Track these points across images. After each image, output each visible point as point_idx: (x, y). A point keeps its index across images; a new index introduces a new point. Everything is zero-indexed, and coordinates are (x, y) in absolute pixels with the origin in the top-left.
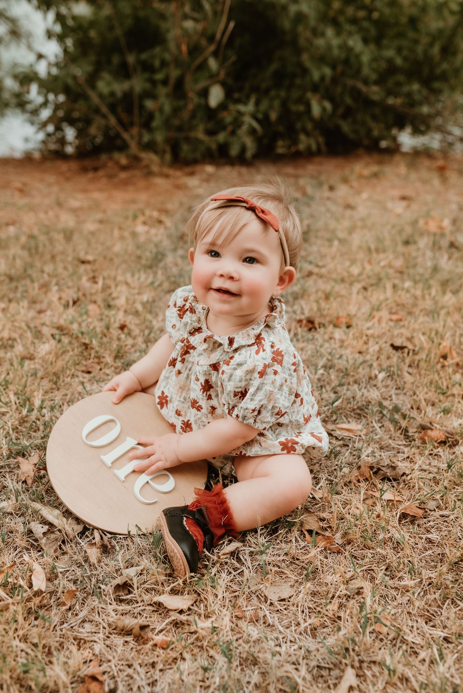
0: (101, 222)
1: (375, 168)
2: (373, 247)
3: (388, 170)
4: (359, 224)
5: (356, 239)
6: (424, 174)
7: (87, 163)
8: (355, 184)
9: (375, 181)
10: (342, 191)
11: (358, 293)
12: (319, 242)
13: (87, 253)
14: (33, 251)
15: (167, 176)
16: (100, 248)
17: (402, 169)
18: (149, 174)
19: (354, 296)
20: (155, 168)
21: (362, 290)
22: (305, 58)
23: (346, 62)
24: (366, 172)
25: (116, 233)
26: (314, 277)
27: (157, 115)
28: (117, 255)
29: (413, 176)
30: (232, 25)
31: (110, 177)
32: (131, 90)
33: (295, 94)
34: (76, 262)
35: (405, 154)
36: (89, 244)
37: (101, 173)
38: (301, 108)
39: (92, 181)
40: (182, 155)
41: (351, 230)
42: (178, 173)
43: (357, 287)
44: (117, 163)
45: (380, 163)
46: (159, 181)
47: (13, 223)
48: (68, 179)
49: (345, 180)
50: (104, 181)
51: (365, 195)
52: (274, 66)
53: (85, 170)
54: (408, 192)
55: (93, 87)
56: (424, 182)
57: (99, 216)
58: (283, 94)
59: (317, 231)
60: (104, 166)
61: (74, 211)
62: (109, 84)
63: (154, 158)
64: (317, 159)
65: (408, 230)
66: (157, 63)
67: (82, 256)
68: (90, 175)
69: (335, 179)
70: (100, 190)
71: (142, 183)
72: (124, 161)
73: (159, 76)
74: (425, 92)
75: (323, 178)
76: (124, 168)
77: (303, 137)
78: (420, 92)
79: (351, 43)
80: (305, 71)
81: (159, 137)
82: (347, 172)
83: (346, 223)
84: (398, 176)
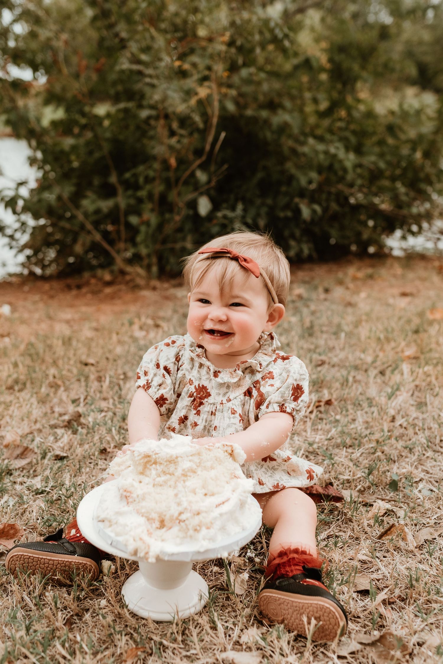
0: (96, 330)
1: (369, 271)
2: (382, 336)
3: (383, 272)
4: (364, 318)
5: (363, 332)
6: (422, 273)
7: (69, 281)
8: (351, 286)
9: (370, 282)
10: (338, 292)
11: (375, 378)
12: (325, 336)
13: (88, 355)
14: (35, 357)
15: (154, 289)
16: (100, 352)
17: (398, 270)
18: (136, 287)
19: (371, 380)
20: (141, 282)
21: (380, 375)
22: (289, 166)
23: (331, 167)
24: (360, 274)
25: (115, 337)
26: (326, 366)
27: (143, 229)
28: (119, 357)
29: (411, 275)
30: (223, 135)
31: (95, 293)
32: (117, 207)
33: (283, 201)
34: (79, 365)
35: (398, 258)
36: (89, 349)
37: (84, 290)
38: (289, 214)
39: (77, 297)
40: (168, 268)
41: (357, 324)
42: (166, 285)
43: (373, 373)
44: (100, 279)
45: (373, 266)
46: (146, 293)
47: (8, 335)
48: (52, 297)
49: (341, 283)
50: (89, 296)
51: (363, 295)
52: (260, 175)
53: (69, 288)
54: (408, 290)
55: (78, 206)
56: (423, 280)
57: (94, 324)
58: (269, 201)
59: (321, 326)
60: (87, 283)
61: (68, 322)
62: (93, 202)
63: (141, 271)
64: (307, 266)
65: (416, 321)
66: (141, 180)
67: (84, 358)
68: (74, 292)
69: (329, 282)
70: (87, 305)
71: (129, 297)
72: (108, 277)
73: (142, 193)
74: (412, 194)
75: (316, 282)
76: (109, 284)
77: (292, 243)
78: (407, 194)
79: (332, 150)
80: (291, 179)
81: (144, 251)
82: (340, 275)
83: (350, 318)
84: (395, 276)
